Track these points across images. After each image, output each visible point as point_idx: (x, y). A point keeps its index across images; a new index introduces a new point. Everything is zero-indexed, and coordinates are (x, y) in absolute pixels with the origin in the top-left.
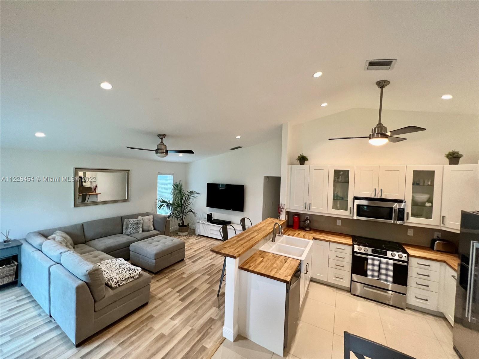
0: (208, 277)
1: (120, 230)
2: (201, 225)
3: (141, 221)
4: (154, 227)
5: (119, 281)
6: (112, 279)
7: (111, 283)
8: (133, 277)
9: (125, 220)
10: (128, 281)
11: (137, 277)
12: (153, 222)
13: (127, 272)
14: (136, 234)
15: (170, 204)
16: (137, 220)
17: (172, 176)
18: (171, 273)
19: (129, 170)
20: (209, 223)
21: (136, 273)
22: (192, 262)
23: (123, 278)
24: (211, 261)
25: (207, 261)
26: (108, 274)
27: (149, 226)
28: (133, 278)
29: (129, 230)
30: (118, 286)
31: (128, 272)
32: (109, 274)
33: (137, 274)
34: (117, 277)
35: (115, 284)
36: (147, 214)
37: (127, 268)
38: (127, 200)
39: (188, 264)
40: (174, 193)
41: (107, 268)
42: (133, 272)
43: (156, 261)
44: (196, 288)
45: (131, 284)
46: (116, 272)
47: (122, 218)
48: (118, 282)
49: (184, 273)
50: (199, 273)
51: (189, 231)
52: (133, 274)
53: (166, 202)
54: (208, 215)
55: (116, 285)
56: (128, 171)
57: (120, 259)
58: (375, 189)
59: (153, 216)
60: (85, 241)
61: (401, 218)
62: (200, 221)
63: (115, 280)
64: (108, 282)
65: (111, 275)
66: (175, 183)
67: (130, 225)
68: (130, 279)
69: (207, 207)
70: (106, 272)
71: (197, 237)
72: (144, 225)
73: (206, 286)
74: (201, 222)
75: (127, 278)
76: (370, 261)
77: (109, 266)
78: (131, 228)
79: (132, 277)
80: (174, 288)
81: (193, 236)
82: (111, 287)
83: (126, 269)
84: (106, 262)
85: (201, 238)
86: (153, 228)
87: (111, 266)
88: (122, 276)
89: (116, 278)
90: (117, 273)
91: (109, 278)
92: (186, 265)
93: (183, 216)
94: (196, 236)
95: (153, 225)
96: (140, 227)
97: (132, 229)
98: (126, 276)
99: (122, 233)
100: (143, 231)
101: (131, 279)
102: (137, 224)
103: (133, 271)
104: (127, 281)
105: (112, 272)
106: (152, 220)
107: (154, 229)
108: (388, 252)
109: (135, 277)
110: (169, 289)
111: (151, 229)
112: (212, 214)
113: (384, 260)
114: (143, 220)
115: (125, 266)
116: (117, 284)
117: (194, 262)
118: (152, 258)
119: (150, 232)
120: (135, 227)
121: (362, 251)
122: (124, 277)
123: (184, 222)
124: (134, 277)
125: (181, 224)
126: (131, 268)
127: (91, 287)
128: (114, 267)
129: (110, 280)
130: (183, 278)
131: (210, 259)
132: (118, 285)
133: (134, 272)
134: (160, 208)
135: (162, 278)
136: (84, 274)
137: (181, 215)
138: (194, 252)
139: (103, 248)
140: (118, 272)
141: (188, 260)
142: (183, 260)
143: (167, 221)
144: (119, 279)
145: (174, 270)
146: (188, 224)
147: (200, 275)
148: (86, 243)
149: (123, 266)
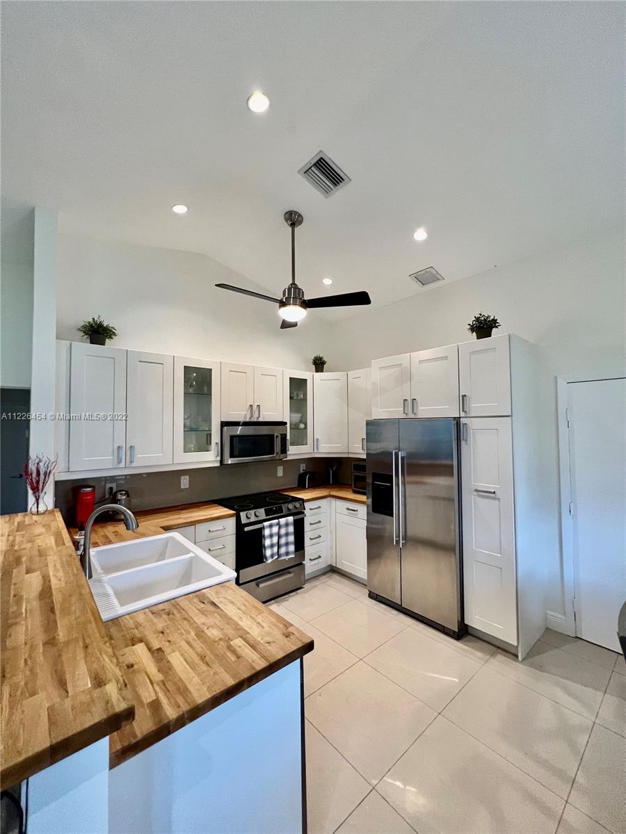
58: (251, 406)
61: (284, 450)
108: (283, 505)
113: (283, 521)
121: (253, 519)
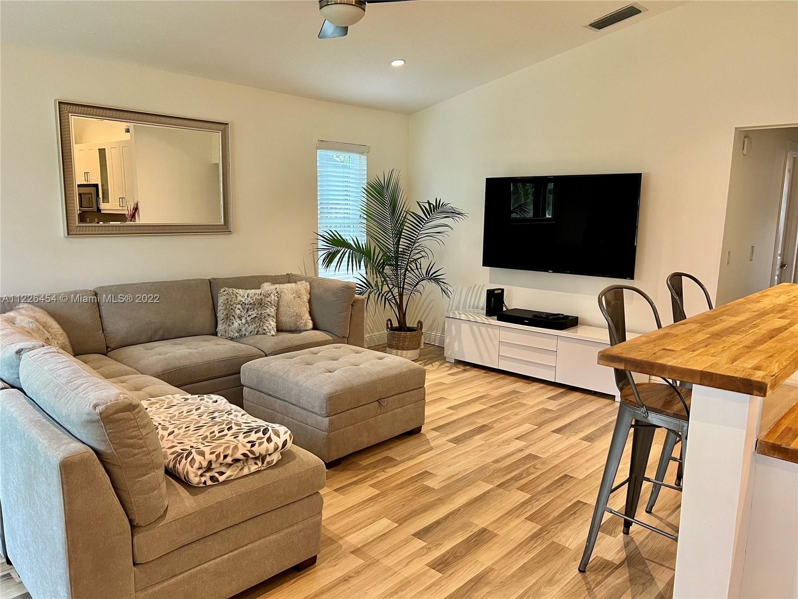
0: (523, 496)
1: (208, 325)
2: (465, 327)
3: (273, 298)
4: (313, 319)
5: (213, 466)
6: (190, 453)
7: (183, 466)
8: (262, 458)
9: (222, 290)
10: (246, 471)
11: (276, 457)
12: (310, 302)
13: (241, 436)
14: (258, 337)
15: (360, 253)
16: (258, 291)
17: (364, 158)
18: (383, 470)
19: (227, 124)
20: (494, 321)
21: (271, 446)
22: (451, 441)
23: (225, 457)
24: (521, 444)
25: (507, 442)
26: (175, 437)
27: (299, 316)
28: (263, 463)
29: (236, 324)
30: (209, 483)
31: (244, 438)
32: (179, 437)
33: (276, 449)
34: (207, 450)
35: (201, 475)
36: (289, 279)
37: (237, 424)
38: (225, 228)
39: (437, 447)
40: (369, 216)
41: (171, 418)
42: (259, 438)
43: (331, 422)
44: (484, 531)
45: (255, 483)
46: (201, 432)
47: (213, 286)
48: (209, 468)
49: (426, 474)
50: (487, 480)
51: (422, 346)
52: (260, 444)
53: (348, 246)
54: (490, 293)
55: (203, 479)
56: (223, 126)
57: (214, 397)
59: (308, 284)
60: (107, 347)
62: (460, 314)
63: (198, 458)
64: (174, 466)
65: (186, 441)
66: (373, 181)
67: (239, 306)
68: (251, 462)
69: (484, 265)
70: (169, 431)
71: (451, 368)
72: (281, 309)
73: (522, 529)
74: (463, 317)
75: (242, 457)
77: (177, 413)
78: (240, 318)
79: (256, 458)
80: (401, 521)
81: (438, 363)
82: (185, 483)
83: (235, 428)
84: (167, 401)
85: (465, 370)
86: (310, 325)
87: (184, 414)
88: (221, 450)
89: (202, 454)
90: (207, 437)
91: (178, 449)
92: (431, 449)
93: (401, 296)
94: (447, 364)
95: (311, 313)
96: (269, 315)
97: (244, 321)
98: (236, 447)
99: (216, 334)
100: (279, 330)
101: (256, 464)
102: (261, 304)
103: (260, 434)
104: (242, 469)
105: (190, 433)
106: (306, 298)
107: (315, 328)
109: (268, 459)
110: (384, 524)
111: (305, 325)
112: (503, 290)
114: (279, 295)
115: (231, 416)
116: (208, 475)
117: (457, 440)
118: (317, 410)
119: (303, 333)
120: (253, 313)
122: (229, 452)
123: (404, 315)
124: (266, 455)
125: (396, 324)
126: (254, 425)
127: (115, 471)
128: (192, 417)
129: (182, 457)
130: (428, 489)
131: (517, 439)
132: (212, 478)
133: (265, 440)
134: (330, 262)
135: (355, 483)
136: (85, 417)
137: (396, 291)
138: (452, 411)
139: (159, 368)
140: (208, 433)
141: (436, 433)
142: (415, 432)
143: (354, 303)
144: (213, 457)
145: (390, 462)
146: (420, 323)
147: (492, 486)
148: (108, 354)
149: (224, 418)
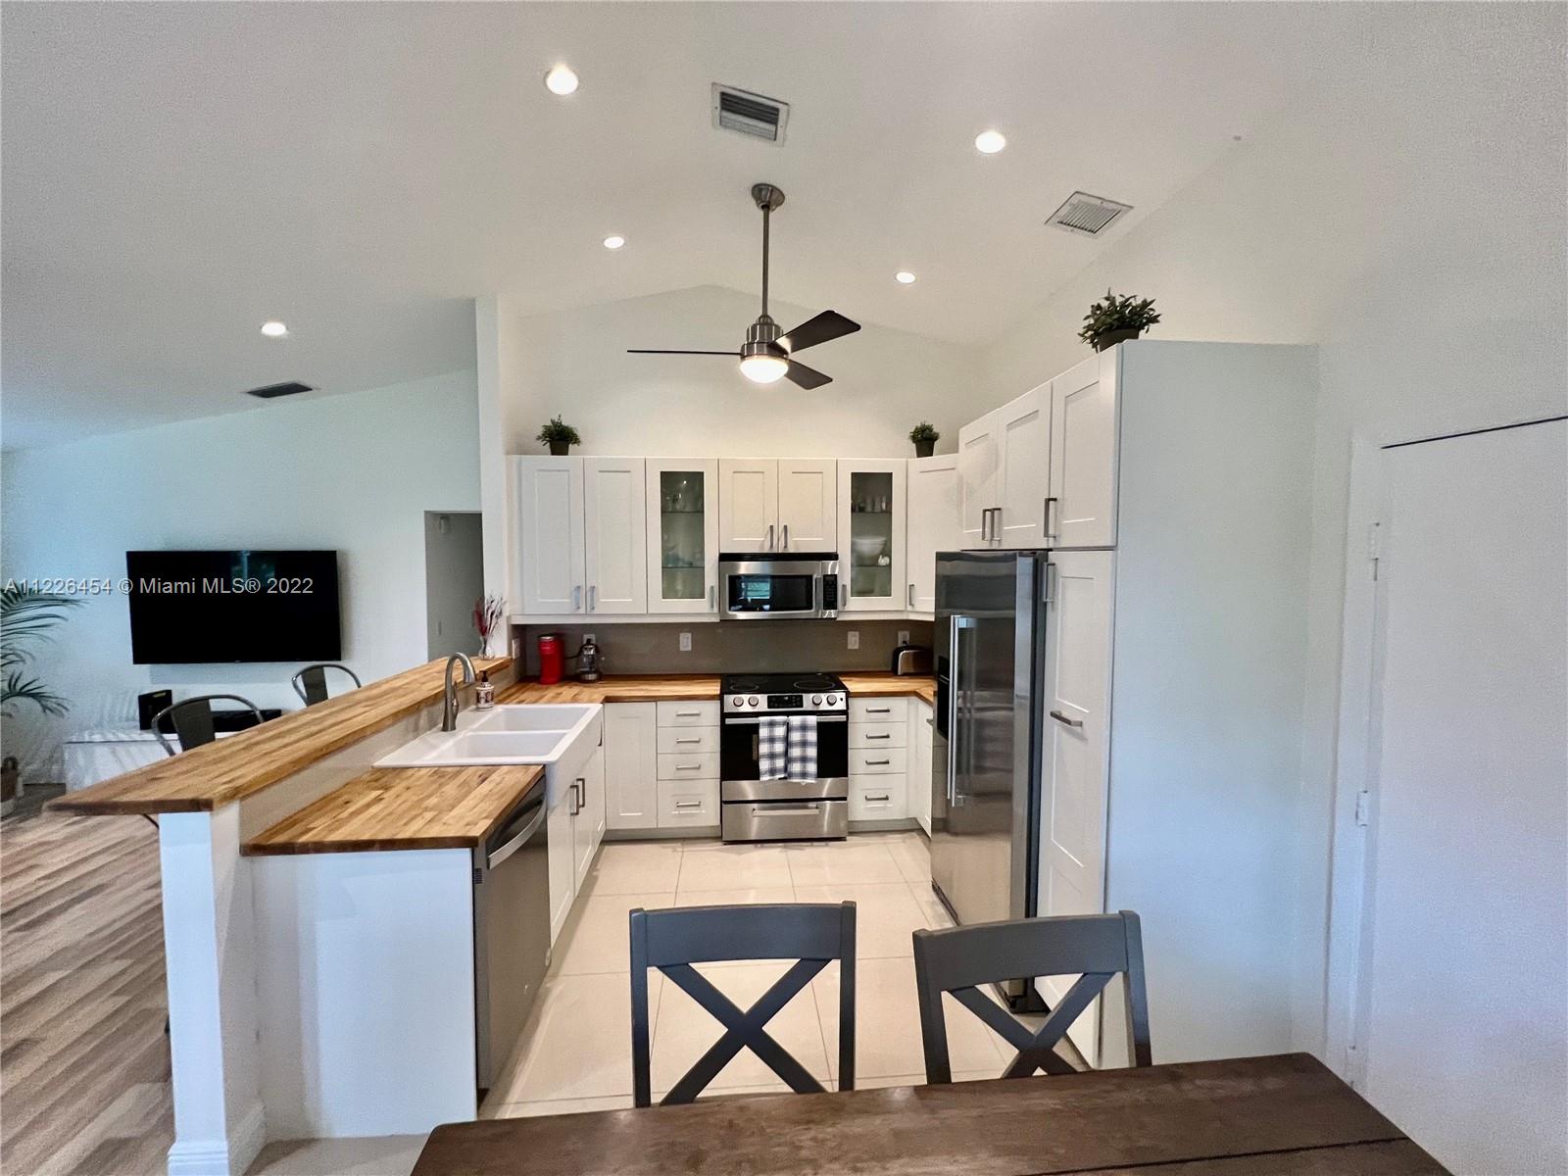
2: (101, 751)
20: (153, 735)
51: (19, 792)
54: (146, 699)
58: (772, 527)
61: (831, 602)
62: (90, 734)
69: (136, 662)
74: (97, 738)
76: (763, 732)
81: (47, 813)
108: (804, 695)
112: (168, 691)
113: (796, 720)
121: (746, 708)
